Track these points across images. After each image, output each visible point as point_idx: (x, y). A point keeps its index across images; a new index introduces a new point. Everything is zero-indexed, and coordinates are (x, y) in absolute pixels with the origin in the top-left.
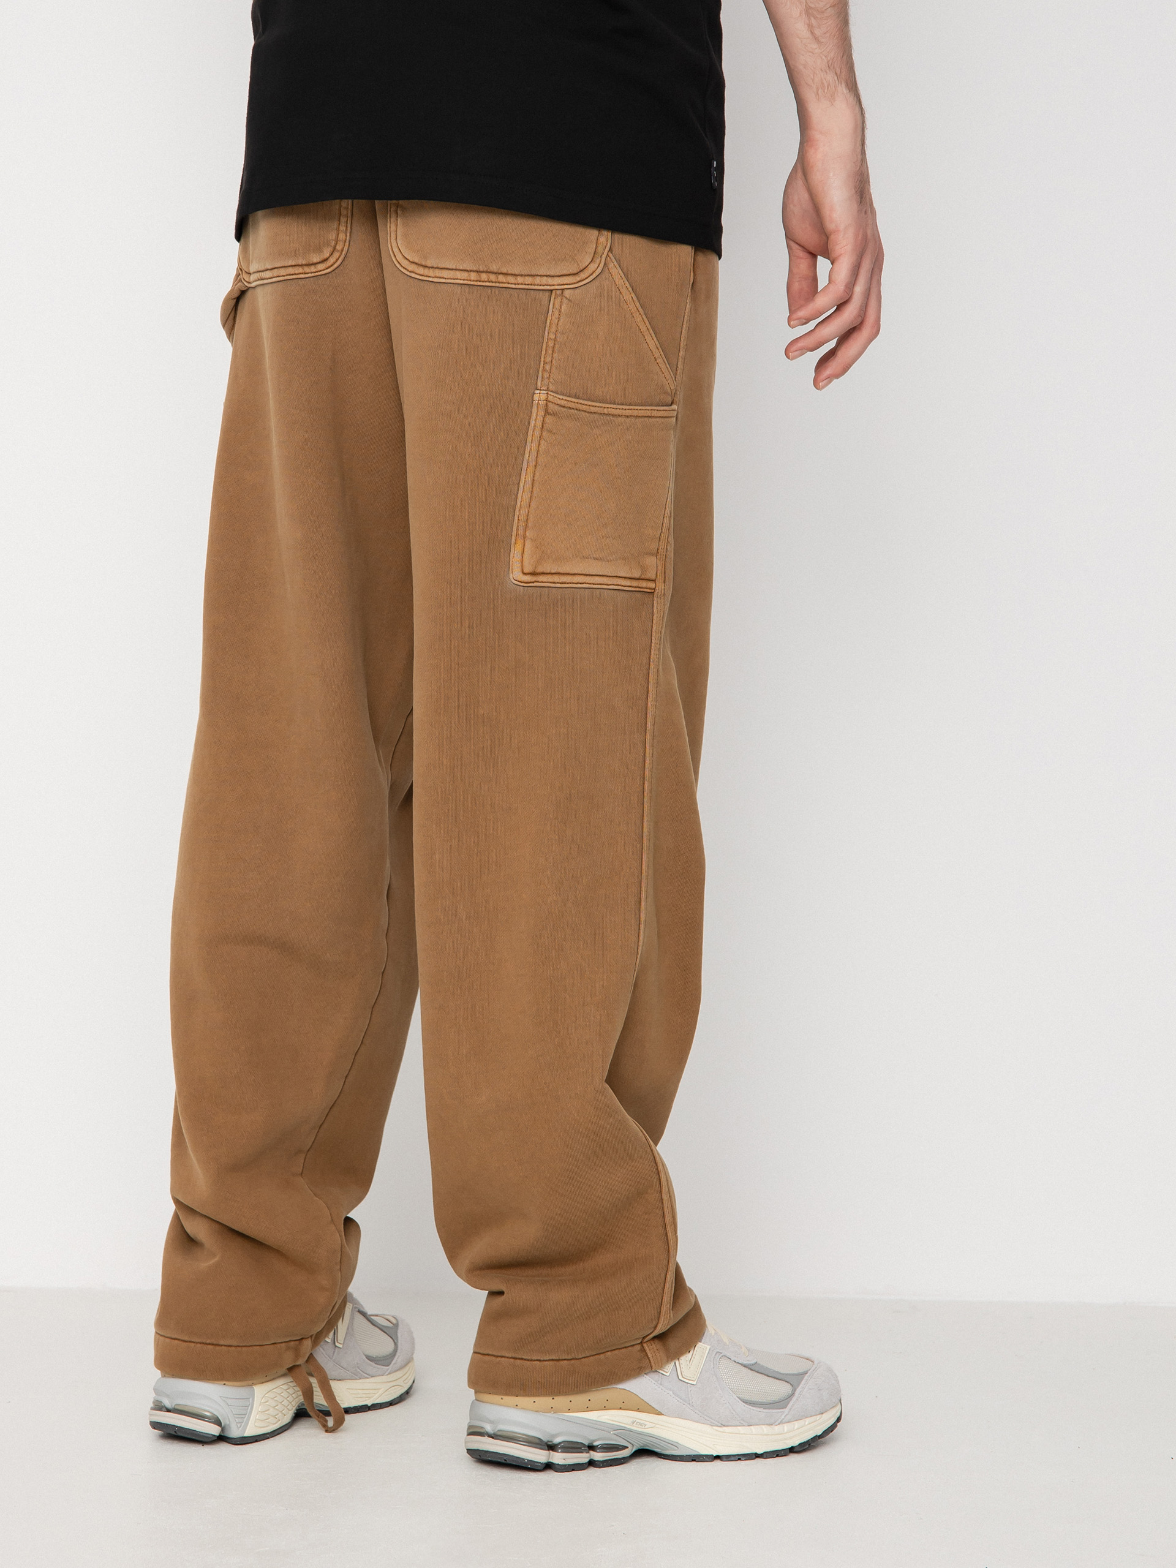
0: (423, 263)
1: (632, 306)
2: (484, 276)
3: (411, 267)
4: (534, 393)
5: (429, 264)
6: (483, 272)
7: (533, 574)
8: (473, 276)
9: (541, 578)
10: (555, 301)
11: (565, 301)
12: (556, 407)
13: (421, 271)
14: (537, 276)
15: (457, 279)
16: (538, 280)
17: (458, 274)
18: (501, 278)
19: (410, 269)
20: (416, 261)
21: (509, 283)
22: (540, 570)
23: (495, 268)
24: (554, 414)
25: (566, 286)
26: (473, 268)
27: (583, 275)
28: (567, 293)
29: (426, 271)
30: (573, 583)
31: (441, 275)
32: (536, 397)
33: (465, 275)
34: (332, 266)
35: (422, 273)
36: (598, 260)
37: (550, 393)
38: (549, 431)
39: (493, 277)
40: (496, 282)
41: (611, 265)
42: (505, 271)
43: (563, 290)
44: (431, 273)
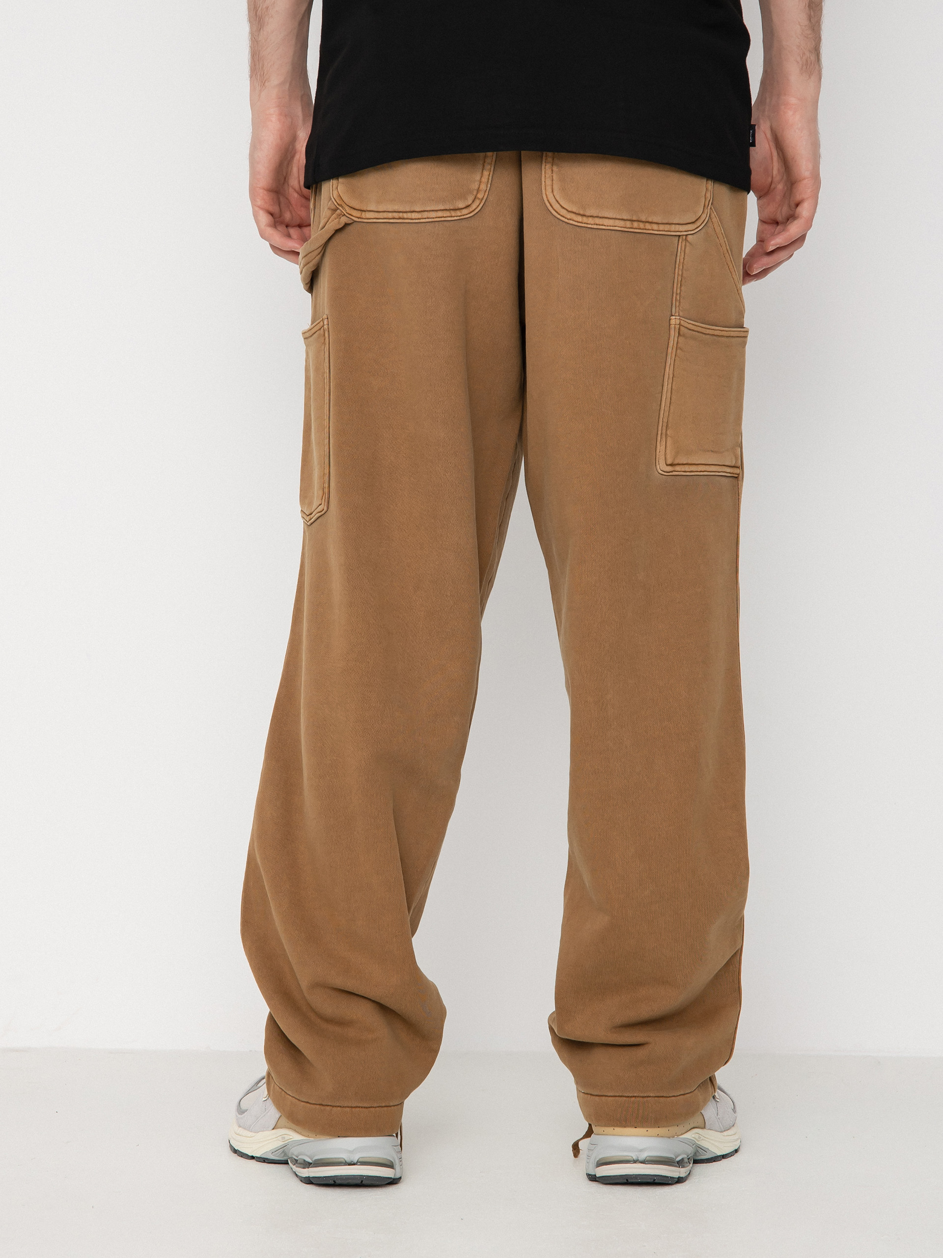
0: (582, 212)
1: (725, 249)
2: (636, 224)
3: (569, 216)
4: (670, 320)
5: (588, 214)
6: (635, 221)
7: (671, 465)
8: (628, 224)
9: (678, 468)
10: (682, 244)
11: (688, 244)
12: (686, 330)
13: (580, 219)
14: (673, 224)
15: (616, 226)
16: (673, 228)
17: (618, 223)
18: (648, 226)
19: (569, 217)
20: (574, 210)
21: (653, 230)
22: (676, 462)
23: (644, 219)
24: (684, 336)
25: (690, 233)
26: (629, 218)
27: (698, 223)
28: (690, 238)
29: (585, 220)
30: (697, 471)
31: (601, 223)
32: (673, 322)
33: (622, 223)
34: (473, 211)
35: (580, 220)
36: (706, 211)
37: (681, 318)
38: (681, 349)
39: (642, 225)
40: (643, 229)
41: (713, 216)
42: (650, 220)
43: (686, 235)
44: (590, 220)
